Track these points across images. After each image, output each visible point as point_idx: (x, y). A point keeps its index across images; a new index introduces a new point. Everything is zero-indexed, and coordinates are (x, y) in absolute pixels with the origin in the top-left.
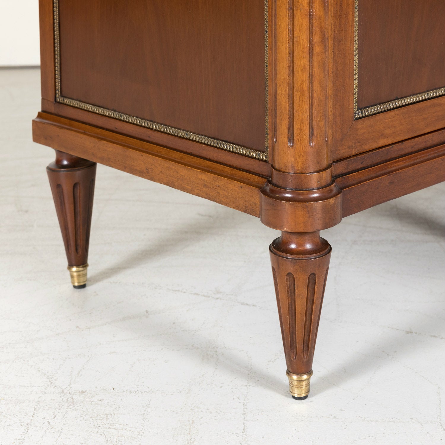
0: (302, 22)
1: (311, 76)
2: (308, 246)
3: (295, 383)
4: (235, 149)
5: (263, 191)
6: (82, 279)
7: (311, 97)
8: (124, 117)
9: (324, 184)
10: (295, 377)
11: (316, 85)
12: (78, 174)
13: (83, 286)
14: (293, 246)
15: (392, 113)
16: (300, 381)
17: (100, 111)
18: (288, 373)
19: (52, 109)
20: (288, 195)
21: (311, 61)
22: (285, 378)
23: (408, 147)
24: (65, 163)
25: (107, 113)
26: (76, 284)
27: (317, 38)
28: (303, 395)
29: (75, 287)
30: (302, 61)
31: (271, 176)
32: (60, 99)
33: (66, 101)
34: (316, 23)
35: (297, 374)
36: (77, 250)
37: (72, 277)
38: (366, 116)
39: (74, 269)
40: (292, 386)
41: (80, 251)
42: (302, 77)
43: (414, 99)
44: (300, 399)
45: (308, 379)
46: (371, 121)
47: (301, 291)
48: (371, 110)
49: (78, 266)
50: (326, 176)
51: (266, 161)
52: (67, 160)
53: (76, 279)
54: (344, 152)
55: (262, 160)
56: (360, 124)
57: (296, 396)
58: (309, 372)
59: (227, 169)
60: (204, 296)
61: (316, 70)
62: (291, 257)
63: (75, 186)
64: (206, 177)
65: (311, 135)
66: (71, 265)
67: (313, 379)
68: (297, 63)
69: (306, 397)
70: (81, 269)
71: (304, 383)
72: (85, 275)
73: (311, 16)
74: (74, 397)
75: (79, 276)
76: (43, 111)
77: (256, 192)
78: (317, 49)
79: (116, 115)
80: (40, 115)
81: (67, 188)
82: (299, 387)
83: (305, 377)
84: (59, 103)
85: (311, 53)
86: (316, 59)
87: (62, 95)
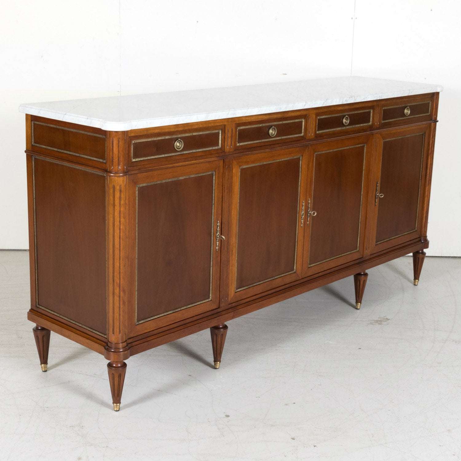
0: (117, 298)
1: (120, 314)
2: (119, 365)
3: (115, 406)
4: (97, 333)
5: (105, 348)
6: (46, 369)
7: (120, 321)
8: (61, 316)
9: (124, 347)
10: (115, 404)
11: (121, 317)
12: (44, 332)
13: (46, 371)
14: (114, 365)
15: (150, 322)
16: (117, 406)
17: (53, 313)
18: (113, 403)
19: (35, 309)
20: (113, 350)
21: (119, 310)
22: (112, 405)
23: (155, 332)
24: (40, 328)
25: (55, 314)
26: (43, 370)
27: (121, 303)
28: (118, 410)
29: (43, 371)
30: (117, 310)
31: (108, 343)
32: (38, 306)
33: (40, 307)
34: (121, 299)
35: (116, 403)
36: (44, 358)
37: (42, 368)
38: (140, 324)
39: (43, 365)
40: (114, 407)
41: (45, 359)
42: (117, 315)
43: (158, 316)
44: (117, 411)
45: (119, 405)
46: (141, 325)
47: (116, 379)
48: (142, 322)
49: (44, 364)
50: (125, 344)
51: (106, 338)
52: (40, 327)
53: (43, 368)
54: (132, 335)
55: (105, 338)
56: (138, 327)
57: (115, 410)
58: (120, 403)
59: (95, 339)
60: (90, 376)
61: (121, 313)
62: (113, 368)
63: (43, 337)
64: (88, 341)
65: (120, 332)
66: (41, 364)
67: (121, 405)
68: (115, 311)
69: (119, 411)
70: (45, 365)
71: (118, 406)
72: (47, 367)
73: (119, 297)
74: (45, 409)
75: (44, 367)
76: (31, 309)
77: (103, 348)
78: (121, 306)
79: (58, 315)
80: (30, 311)
81: (40, 338)
82: (117, 407)
83: (118, 404)
84: (37, 307)
85: (119, 308)
86: (121, 310)
87: (38, 304)
